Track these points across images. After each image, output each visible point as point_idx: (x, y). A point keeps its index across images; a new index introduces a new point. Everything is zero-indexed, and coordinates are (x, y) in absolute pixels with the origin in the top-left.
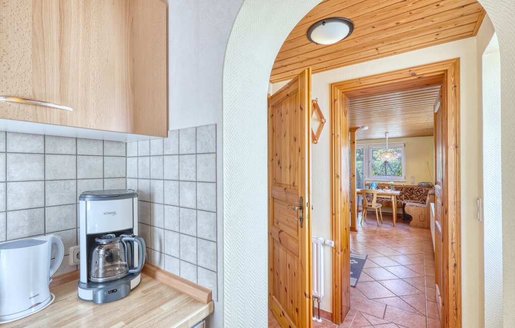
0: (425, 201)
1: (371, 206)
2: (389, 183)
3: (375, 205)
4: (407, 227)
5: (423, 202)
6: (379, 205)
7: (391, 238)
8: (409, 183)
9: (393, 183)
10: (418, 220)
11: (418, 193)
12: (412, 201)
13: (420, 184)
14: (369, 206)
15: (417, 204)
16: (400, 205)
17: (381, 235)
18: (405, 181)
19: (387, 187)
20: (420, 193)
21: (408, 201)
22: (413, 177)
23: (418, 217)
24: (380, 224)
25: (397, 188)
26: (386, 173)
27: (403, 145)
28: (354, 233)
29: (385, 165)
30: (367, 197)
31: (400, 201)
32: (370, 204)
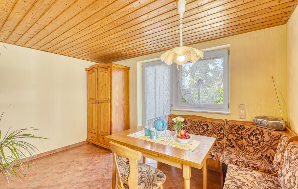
16: (217, 163)
18: (229, 111)
22: (242, 106)
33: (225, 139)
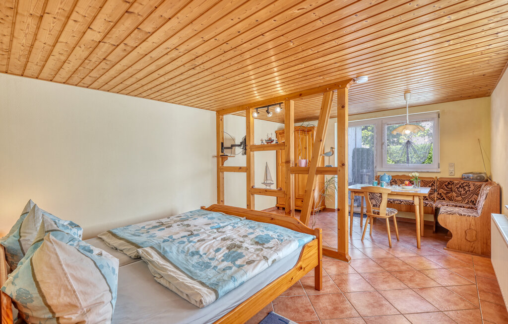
0: (474, 203)
1: (378, 213)
2: (410, 175)
3: (384, 211)
4: (442, 251)
5: (471, 205)
6: (391, 212)
7: (410, 281)
8: (445, 174)
9: (417, 175)
10: (464, 239)
11: (460, 189)
12: (451, 203)
13: (466, 176)
14: (374, 213)
15: (461, 211)
16: (430, 209)
17: (390, 272)
18: (439, 170)
19: (407, 182)
20: (465, 189)
21: (444, 202)
22: (452, 165)
23: (464, 233)
24: (394, 242)
25: (424, 183)
26: (408, 160)
27: (436, 116)
28: (343, 263)
29: (407, 147)
30: (371, 199)
31: (429, 202)
32: (376, 211)
33: (436, 193)
